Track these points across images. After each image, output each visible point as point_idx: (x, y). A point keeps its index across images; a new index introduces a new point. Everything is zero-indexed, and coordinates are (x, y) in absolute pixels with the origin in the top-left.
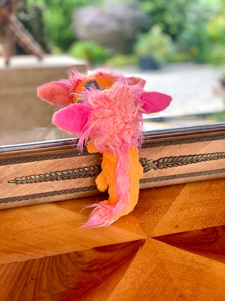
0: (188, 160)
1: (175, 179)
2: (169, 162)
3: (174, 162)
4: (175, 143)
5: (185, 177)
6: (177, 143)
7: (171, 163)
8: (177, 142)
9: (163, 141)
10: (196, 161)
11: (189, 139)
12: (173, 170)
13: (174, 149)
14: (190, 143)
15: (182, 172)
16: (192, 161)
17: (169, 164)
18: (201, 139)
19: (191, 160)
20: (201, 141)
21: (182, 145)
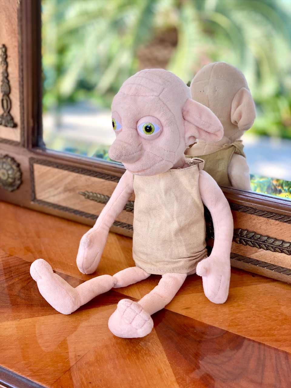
0: (275, 245)
2: (248, 237)
3: (255, 240)
4: (259, 214)
5: (272, 270)
6: (262, 215)
7: (249, 240)
8: (262, 213)
9: (243, 206)
11: (281, 215)
13: (258, 222)
16: (281, 249)
17: (248, 241)
21: (269, 221)
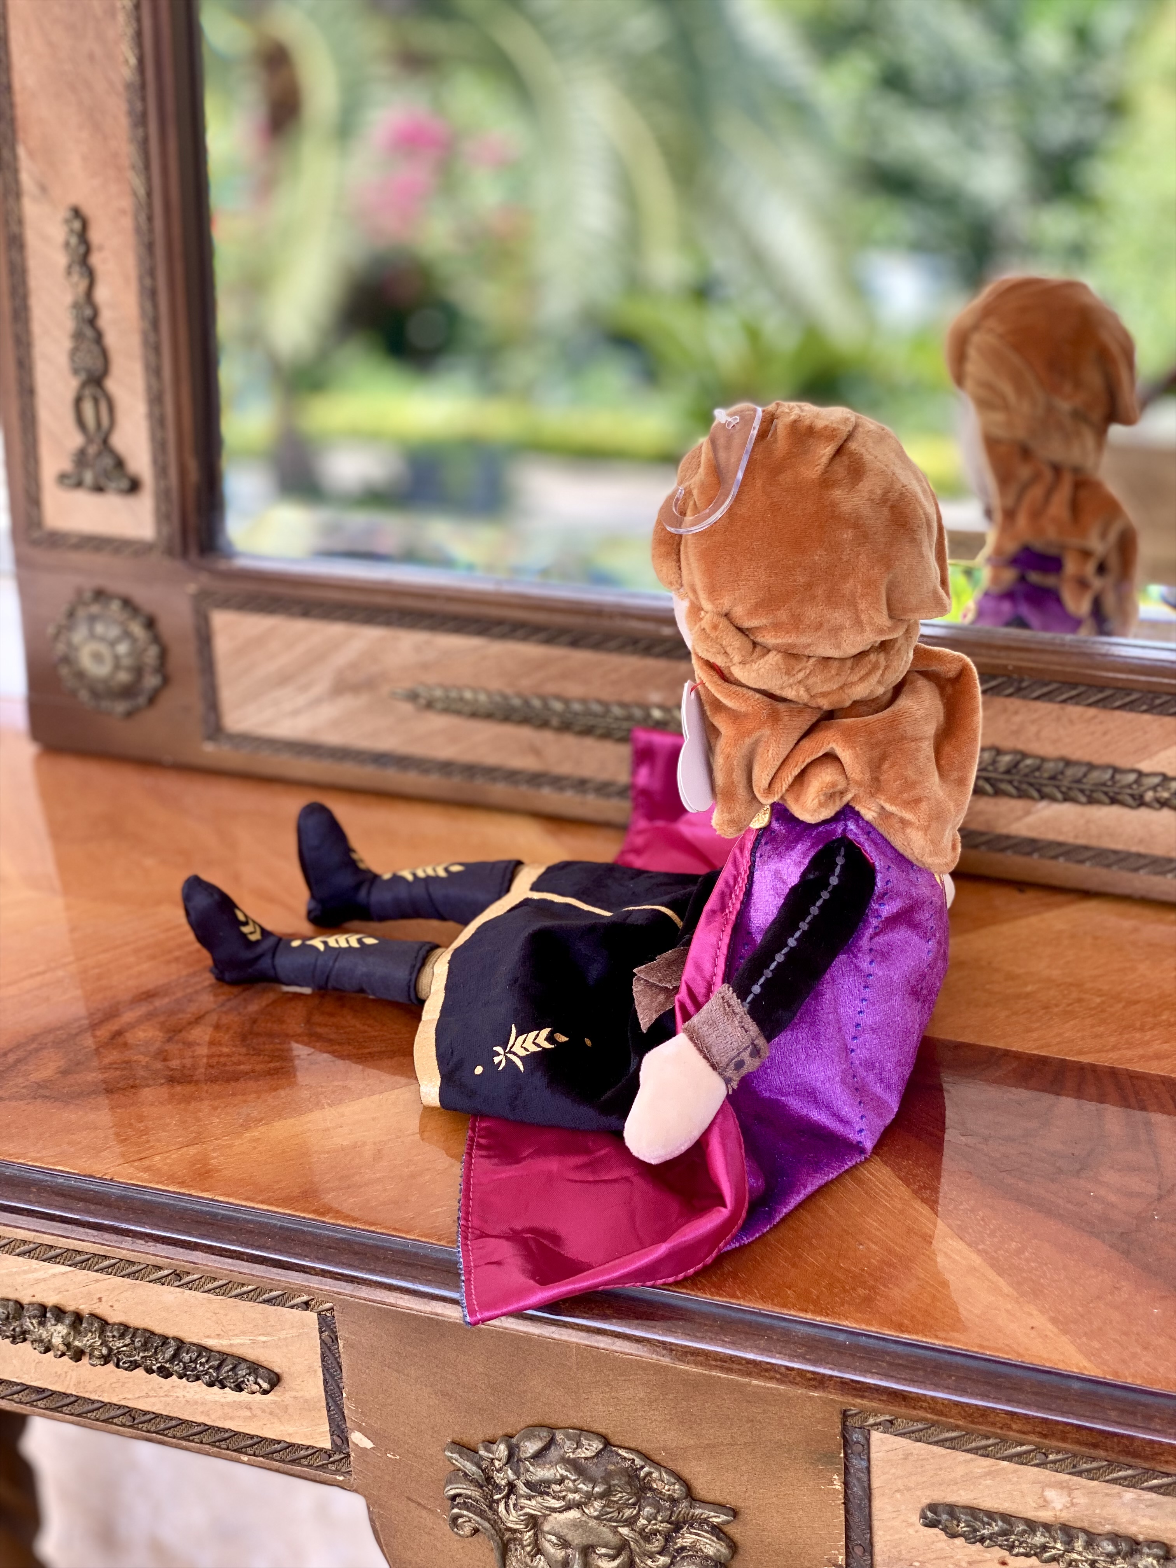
0: (1090, 782)
1: (1036, 856)
3: (1023, 775)
5: (1082, 862)
6: (1044, 696)
8: (1041, 690)
10: (1132, 796)
11: (1103, 688)
12: (1028, 813)
13: (1032, 718)
14: (1105, 707)
15: (1068, 837)
16: (1111, 794)
18: (1158, 702)
19: (1105, 789)
20: (1161, 713)
21: (1066, 710)
